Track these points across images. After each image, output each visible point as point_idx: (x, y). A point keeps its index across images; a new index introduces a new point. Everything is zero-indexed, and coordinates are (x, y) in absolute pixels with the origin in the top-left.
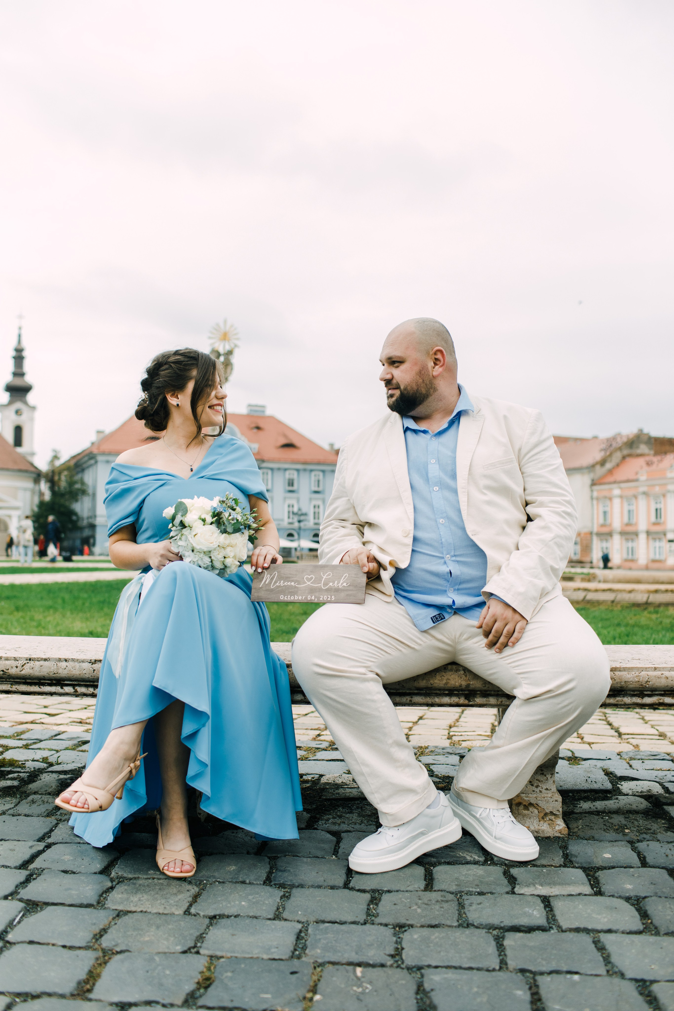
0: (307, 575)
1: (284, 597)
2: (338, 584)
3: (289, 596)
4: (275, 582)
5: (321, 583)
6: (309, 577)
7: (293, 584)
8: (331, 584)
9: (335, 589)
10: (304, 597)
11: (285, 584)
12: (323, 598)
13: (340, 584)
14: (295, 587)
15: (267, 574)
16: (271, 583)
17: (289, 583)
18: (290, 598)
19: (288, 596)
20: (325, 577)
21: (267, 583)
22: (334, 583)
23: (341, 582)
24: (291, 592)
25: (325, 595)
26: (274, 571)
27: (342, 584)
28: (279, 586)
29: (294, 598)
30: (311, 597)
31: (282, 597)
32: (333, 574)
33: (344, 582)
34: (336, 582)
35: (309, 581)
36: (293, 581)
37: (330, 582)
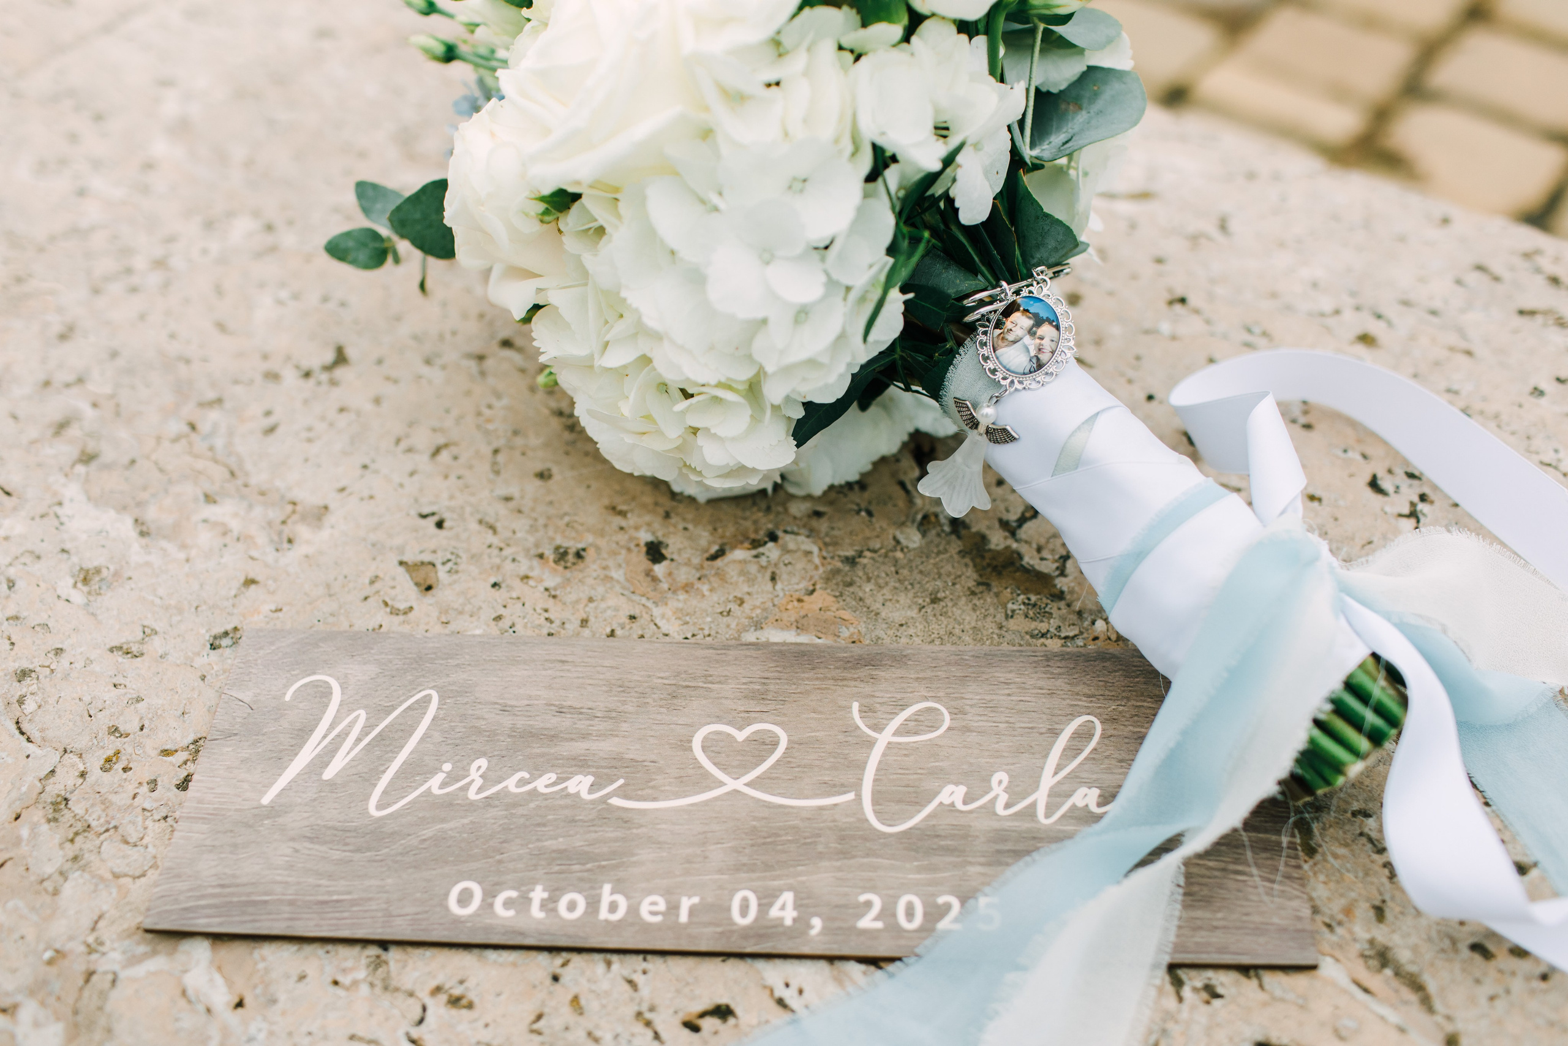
0: (719, 719)
1: (490, 895)
2: (1015, 793)
3: (538, 894)
4: (415, 771)
5: (857, 786)
6: (741, 736)
7: (580, 785)
8: (953, 794)
9: (1000, 836)
10: (686, 904)
11: (511, 784)
12: (888, 913)
13: (1041, 797)
14: (605, 814)
15: (347, 707)
16: (369, 778)
17: (542, 784)
18: (549, 905)
19: (524, 886)
20: (884, 738)
21: (329, 774)
22: (978, 782)
23: (1048, 781)
24: (563, 856)
25: (906, 888)
26: (414, 687)
27: (1058, 795)
28: (449, 805)
29: (593, 904)
30: (767, 899)
31: (465, 898)
32: (956, 712)
33: (1076, 780)
34: (1000, 779)
35: (736, 769)
36: (581, 764)
37: (944, 777)
